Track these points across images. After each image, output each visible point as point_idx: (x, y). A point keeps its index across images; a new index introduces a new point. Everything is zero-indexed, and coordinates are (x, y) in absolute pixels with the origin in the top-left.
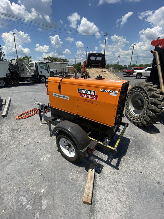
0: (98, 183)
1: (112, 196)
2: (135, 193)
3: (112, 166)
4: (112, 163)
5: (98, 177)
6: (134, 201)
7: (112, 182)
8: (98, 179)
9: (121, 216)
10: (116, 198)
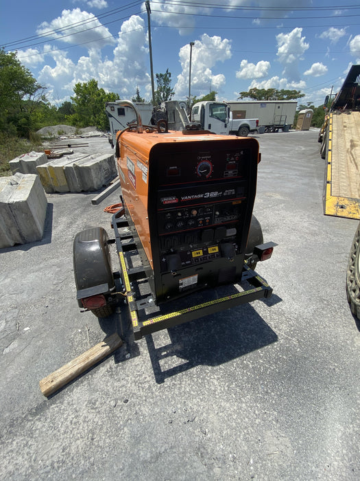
0: (95, 376)
1: (91, 416)
2: (132, 455)
3: (156, 367)
4: (162, 362)
5: (108, 367)
6: (112, 466)
7: (118, 395)
8: (103, 369)
9: (64, 462)
10: (91, 427)
